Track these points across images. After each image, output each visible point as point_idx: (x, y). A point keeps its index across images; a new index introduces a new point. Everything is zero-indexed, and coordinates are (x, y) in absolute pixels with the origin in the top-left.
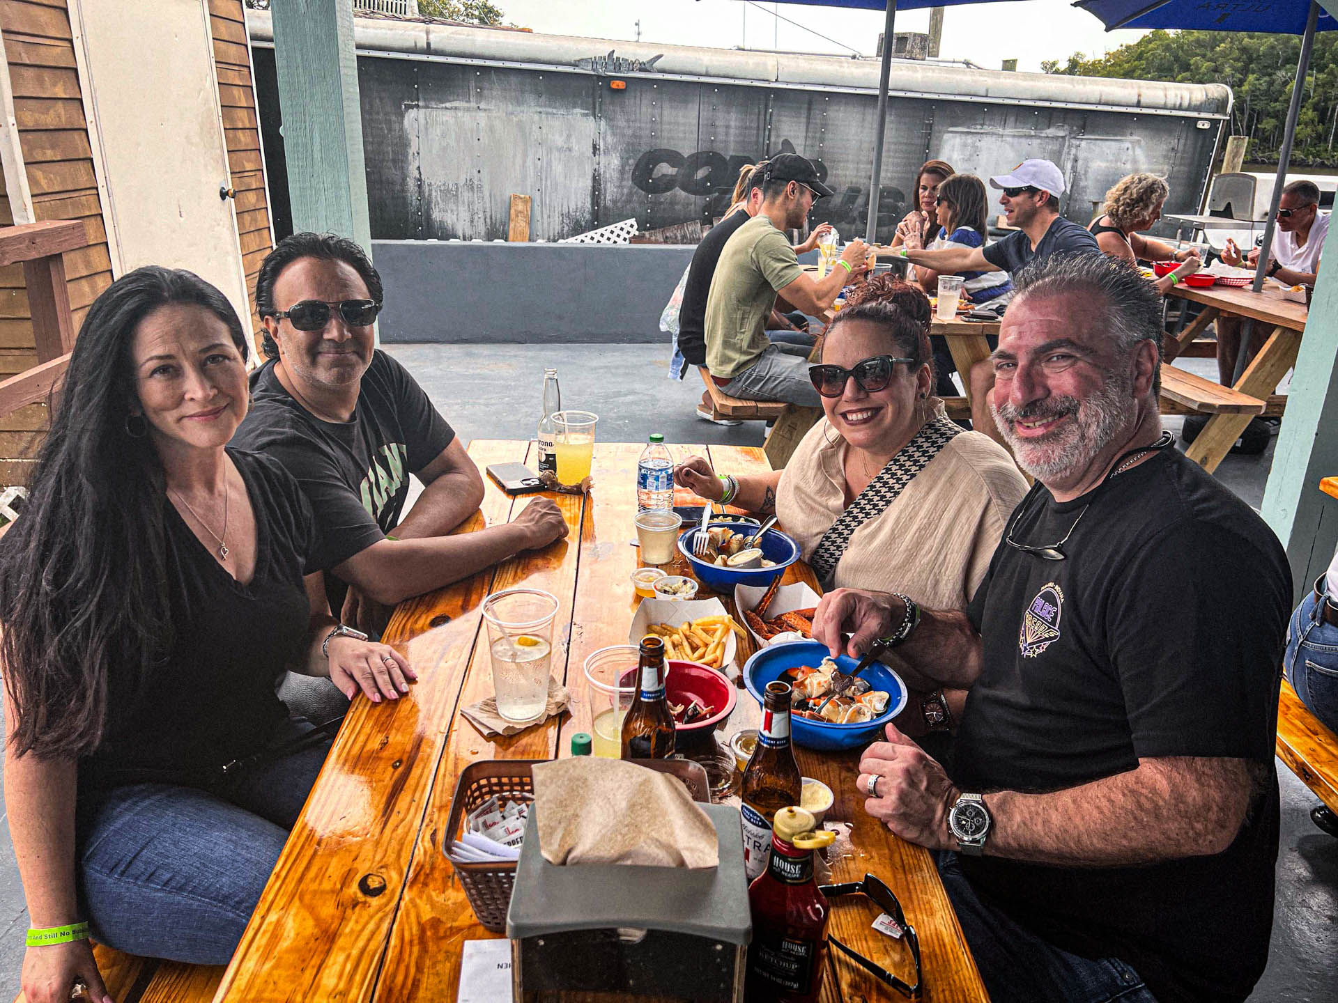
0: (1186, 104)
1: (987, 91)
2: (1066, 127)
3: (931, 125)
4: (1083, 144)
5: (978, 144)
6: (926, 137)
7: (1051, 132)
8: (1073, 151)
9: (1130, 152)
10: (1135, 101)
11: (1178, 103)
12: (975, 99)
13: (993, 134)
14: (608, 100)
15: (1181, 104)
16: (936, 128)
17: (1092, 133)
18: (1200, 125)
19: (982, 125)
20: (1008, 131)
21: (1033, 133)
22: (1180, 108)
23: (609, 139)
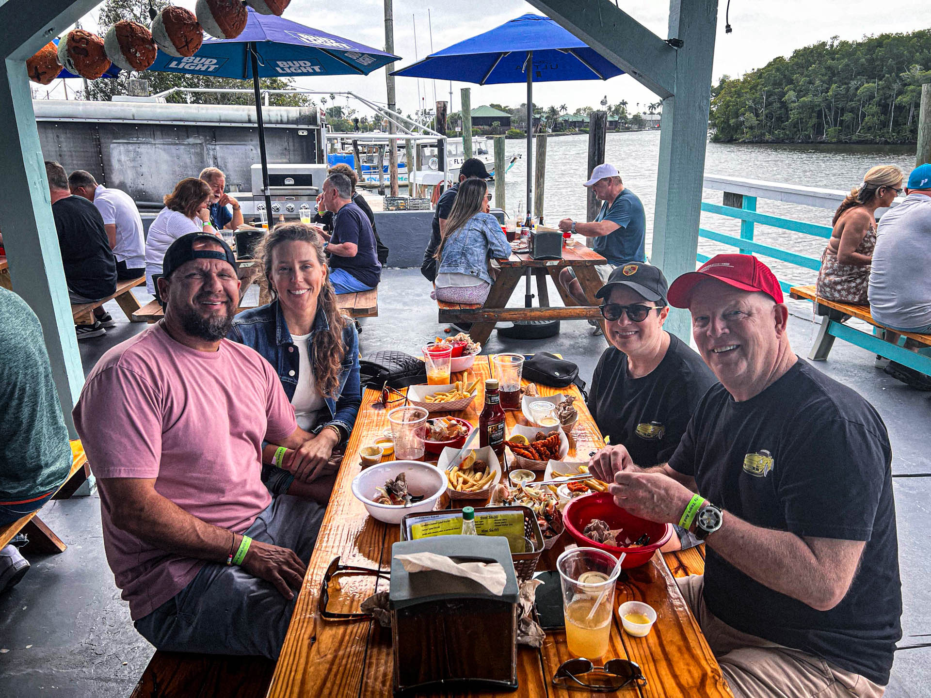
0: (285, 119)
1: (133, 116)
2: (201, 137)
3: (99, 139)
4: (218, 147)
5: (138, 150)
6: (97, 147)
7: (191, 140)
8: (211, 153)
9: (254, 151)
10: (247, 119)
11: (279, 119)
12: (125, 121)
13: (147, 143)
15: (281, 120)
16: (102, 141)
17: (221, 140)
18: (300, 133)
19: (138, 138)
20: (158, 141)
21: (177, 142)
22: (282, 122)
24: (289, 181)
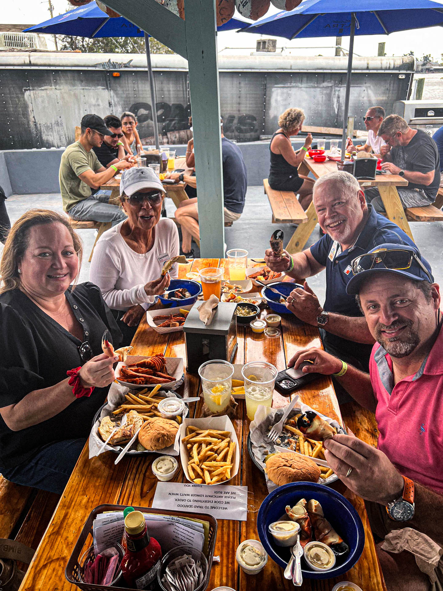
1: (291, 66)
2: (332, 82)
3: (265, 84)
4: (342, 89)
5: (289, 92)
6: (263, 90)
7: (325, 84)
8: (337, 93)
9: (366, 92)
10: (366, 66)
11: (388, 66)
12: (285, 71)
13: (297, 87)
14: (112, 81)
16: (268, 86)
18: (400, 77)
19: (291, 83)
20: (304, 85)
21: (316, 85)
23: (116, 99)
24: (431, 113)
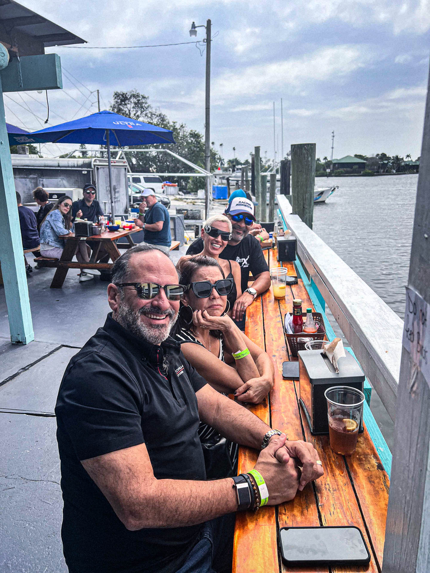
0: (76, 165)
2: (36, 175)
4: (44, 180)
7: (31, 176)
8: (41, 182)
9: (61, 182)
10: (57, 165)
11: (73, 165)
17: (45, 176)
18: (83, 172)
20: (17, 176)
21: (26, 177)
22: (74, 167)
24: (56, 196)
